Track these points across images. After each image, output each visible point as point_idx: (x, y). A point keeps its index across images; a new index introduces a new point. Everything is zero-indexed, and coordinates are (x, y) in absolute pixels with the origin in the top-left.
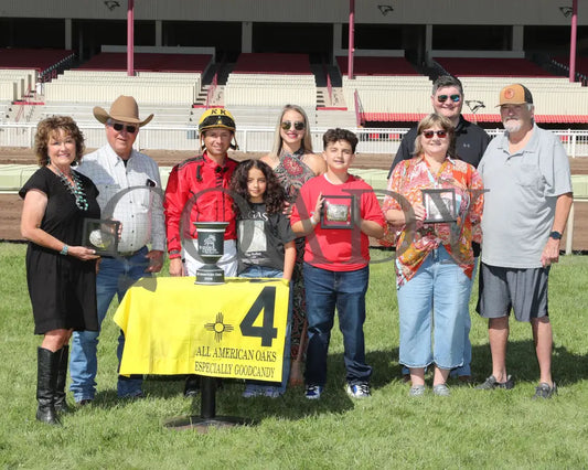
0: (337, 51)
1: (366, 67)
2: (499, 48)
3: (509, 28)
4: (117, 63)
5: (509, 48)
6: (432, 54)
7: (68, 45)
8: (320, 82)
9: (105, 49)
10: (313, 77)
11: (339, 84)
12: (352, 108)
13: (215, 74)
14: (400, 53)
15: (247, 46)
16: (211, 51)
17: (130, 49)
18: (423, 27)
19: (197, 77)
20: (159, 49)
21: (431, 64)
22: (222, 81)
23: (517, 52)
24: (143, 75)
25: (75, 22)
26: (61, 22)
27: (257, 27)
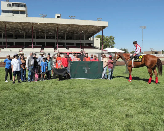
0: (56, 45)
1: (59, 47)
2: (73, 45)
3: (74, 43)
4: (31, 47)
6: (66, 46)
7: (25, 45)
8: (54, 49)
9: (29, 45)
11: (56, 49)
13: (42, 48)
14: (63, 46)
15: (46, 45)
16: (42, 45)
17: (33, 45)
18: (65, 43)
19: (40, 49)
20: (35, 45)
22: (43, 49)
23: (75, 46)
24: (34, 48)
26: (24, 42)
27: (47, 43)
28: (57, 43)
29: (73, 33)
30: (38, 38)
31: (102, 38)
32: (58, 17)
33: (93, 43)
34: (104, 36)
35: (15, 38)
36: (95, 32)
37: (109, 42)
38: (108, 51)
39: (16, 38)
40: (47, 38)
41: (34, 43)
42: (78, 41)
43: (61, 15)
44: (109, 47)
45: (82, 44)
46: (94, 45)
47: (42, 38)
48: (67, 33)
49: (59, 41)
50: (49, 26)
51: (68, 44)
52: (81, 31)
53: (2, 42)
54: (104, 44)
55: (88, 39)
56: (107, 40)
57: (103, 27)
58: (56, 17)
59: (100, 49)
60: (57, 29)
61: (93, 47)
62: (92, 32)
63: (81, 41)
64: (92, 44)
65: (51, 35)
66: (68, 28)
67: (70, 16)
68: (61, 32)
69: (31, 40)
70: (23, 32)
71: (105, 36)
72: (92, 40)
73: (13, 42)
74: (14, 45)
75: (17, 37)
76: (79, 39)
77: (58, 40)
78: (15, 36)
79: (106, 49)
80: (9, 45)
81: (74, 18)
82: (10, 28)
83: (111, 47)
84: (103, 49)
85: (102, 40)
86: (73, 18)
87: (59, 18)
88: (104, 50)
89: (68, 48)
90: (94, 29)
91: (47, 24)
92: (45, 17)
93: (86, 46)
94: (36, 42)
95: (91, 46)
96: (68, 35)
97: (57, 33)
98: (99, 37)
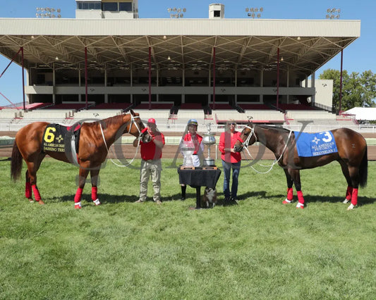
0: (210, 102)
2: (256, 101)
3: (259, 95)
4: (145, 107)
5: (259, 101)
6: (237, 103)
7: (132, 102)
8: (206, 113)
9: (142, 103)
10: (203, 111)
11: (210, 113)
12: (214, 119)
13: (174, 111)
14: (228, 103)
15: (183, 101)
16: (173, 103)
17: (150, 102)
18: (234, 95)
19: (169, 111)
20: (158, 102)
21: (236, 106)
22: (176, 113)
23: (261, 102)
25: (133, 95)
26: (129, 95)
27: (186, 96)
28: (212, 96)
29: (257, 66)
30: (164, 83)
31: (338, 80)
32: (217, 14)
33: (313, 96)
34: (346, 72)
35: (108, 85)
36: (320, 60)
37: (361, 90)
38: (358, 118)
39: (112, 85)
40: (188, 84)
41: (154, 97)
42: (270, 91)
43: (223, 6)
44: (361, 105)
45: (280, 96)
46: (317, 101)
47: (175, 82)
48: (240, 66)
49: (219, 90)
50: (192, 46)
51: (241, 98)
52: (279, 57)
53: (78, 95)
54: (346, 98)
55: (298, 84)
56: (355, 85)
57: (345, 41)
58: (212, 14)
59: (334, 111)
60: (212, 54)
61: (312, 107)
62: (310, 61)
63: (277, 90)
64: (310, 98)
65: (196, 72)
66: (243, 50)
67: (247, 10)
68: (223, 63)
69: (147, 88)
70: (127, 66)
71: (349, 74)
72: (309, 86)
73: (103, 96)
74: (106, 101)
75: (112, 82)
76: (274, 84)
77: (216, 88)
78: (108, 79)
79: (350, 111)
80: (93, 103)
81: (259, 16)
82: (95, 54)
83: (366, 106)
84: (343, 111)
85: (341, 87)
86: (256, 13)
87: (219, 16)
88: (345, 113)
89: (241, 109)
90: (316, 49)
91: (186, 38)
92: (182, 16)
93: (291, 102)
94: (159, 95)
95: (305, 103)
96: (243, 73)
97: (212, 65)
98: (331, 78)
